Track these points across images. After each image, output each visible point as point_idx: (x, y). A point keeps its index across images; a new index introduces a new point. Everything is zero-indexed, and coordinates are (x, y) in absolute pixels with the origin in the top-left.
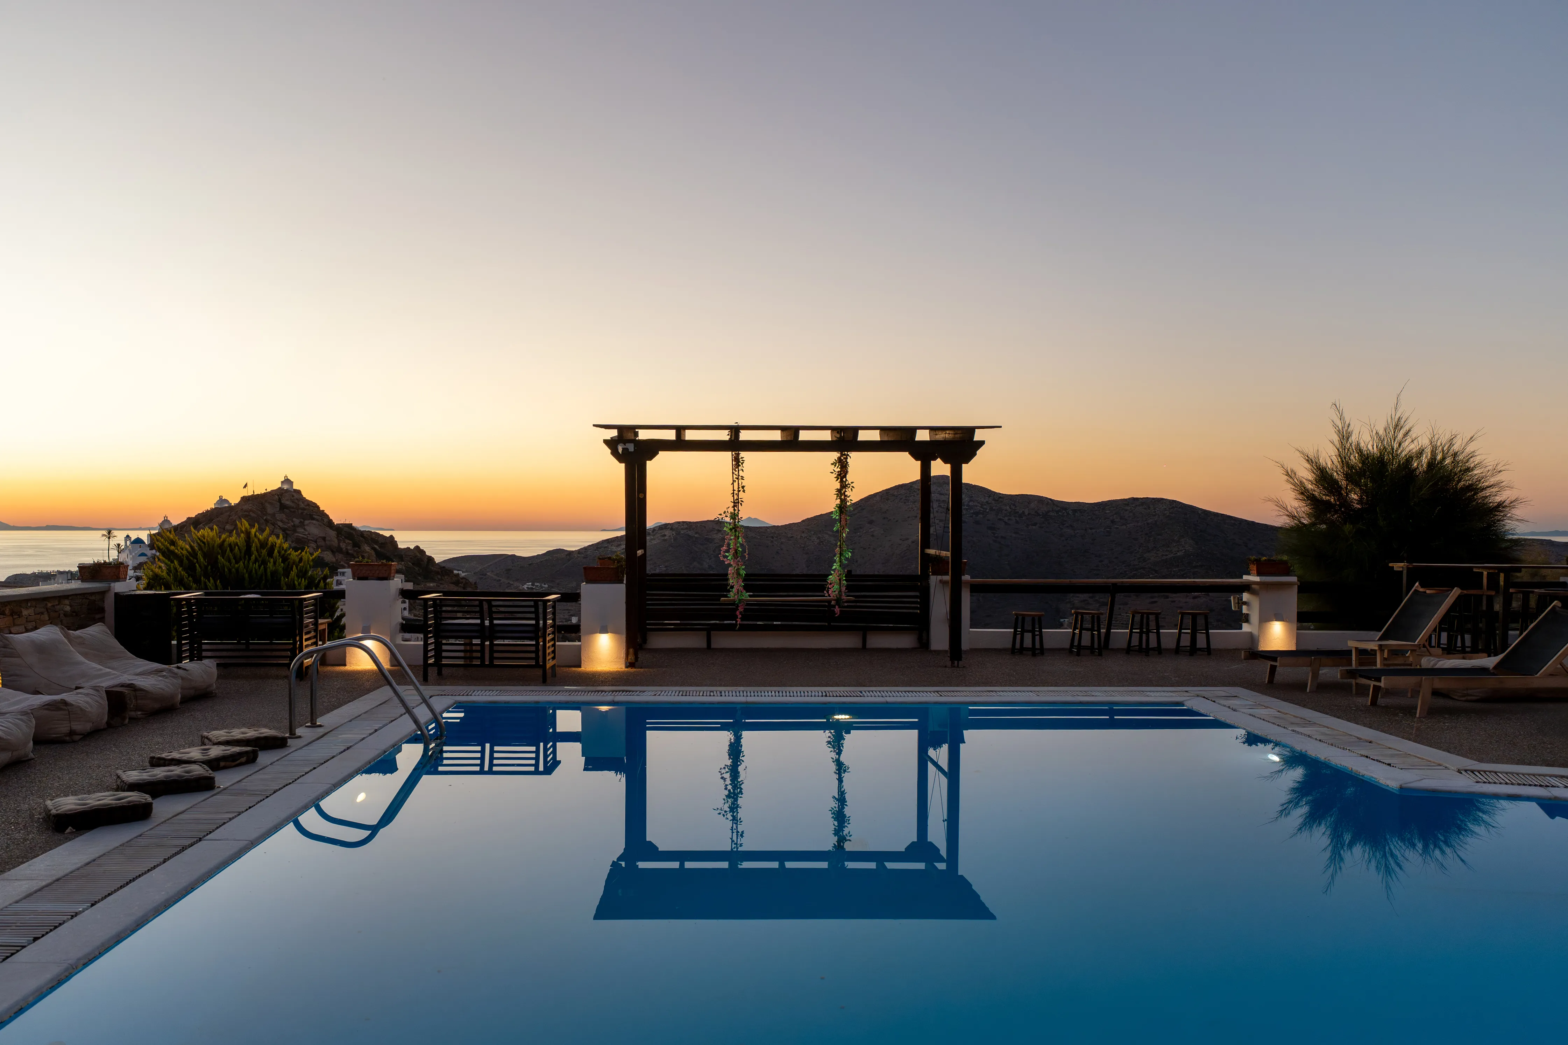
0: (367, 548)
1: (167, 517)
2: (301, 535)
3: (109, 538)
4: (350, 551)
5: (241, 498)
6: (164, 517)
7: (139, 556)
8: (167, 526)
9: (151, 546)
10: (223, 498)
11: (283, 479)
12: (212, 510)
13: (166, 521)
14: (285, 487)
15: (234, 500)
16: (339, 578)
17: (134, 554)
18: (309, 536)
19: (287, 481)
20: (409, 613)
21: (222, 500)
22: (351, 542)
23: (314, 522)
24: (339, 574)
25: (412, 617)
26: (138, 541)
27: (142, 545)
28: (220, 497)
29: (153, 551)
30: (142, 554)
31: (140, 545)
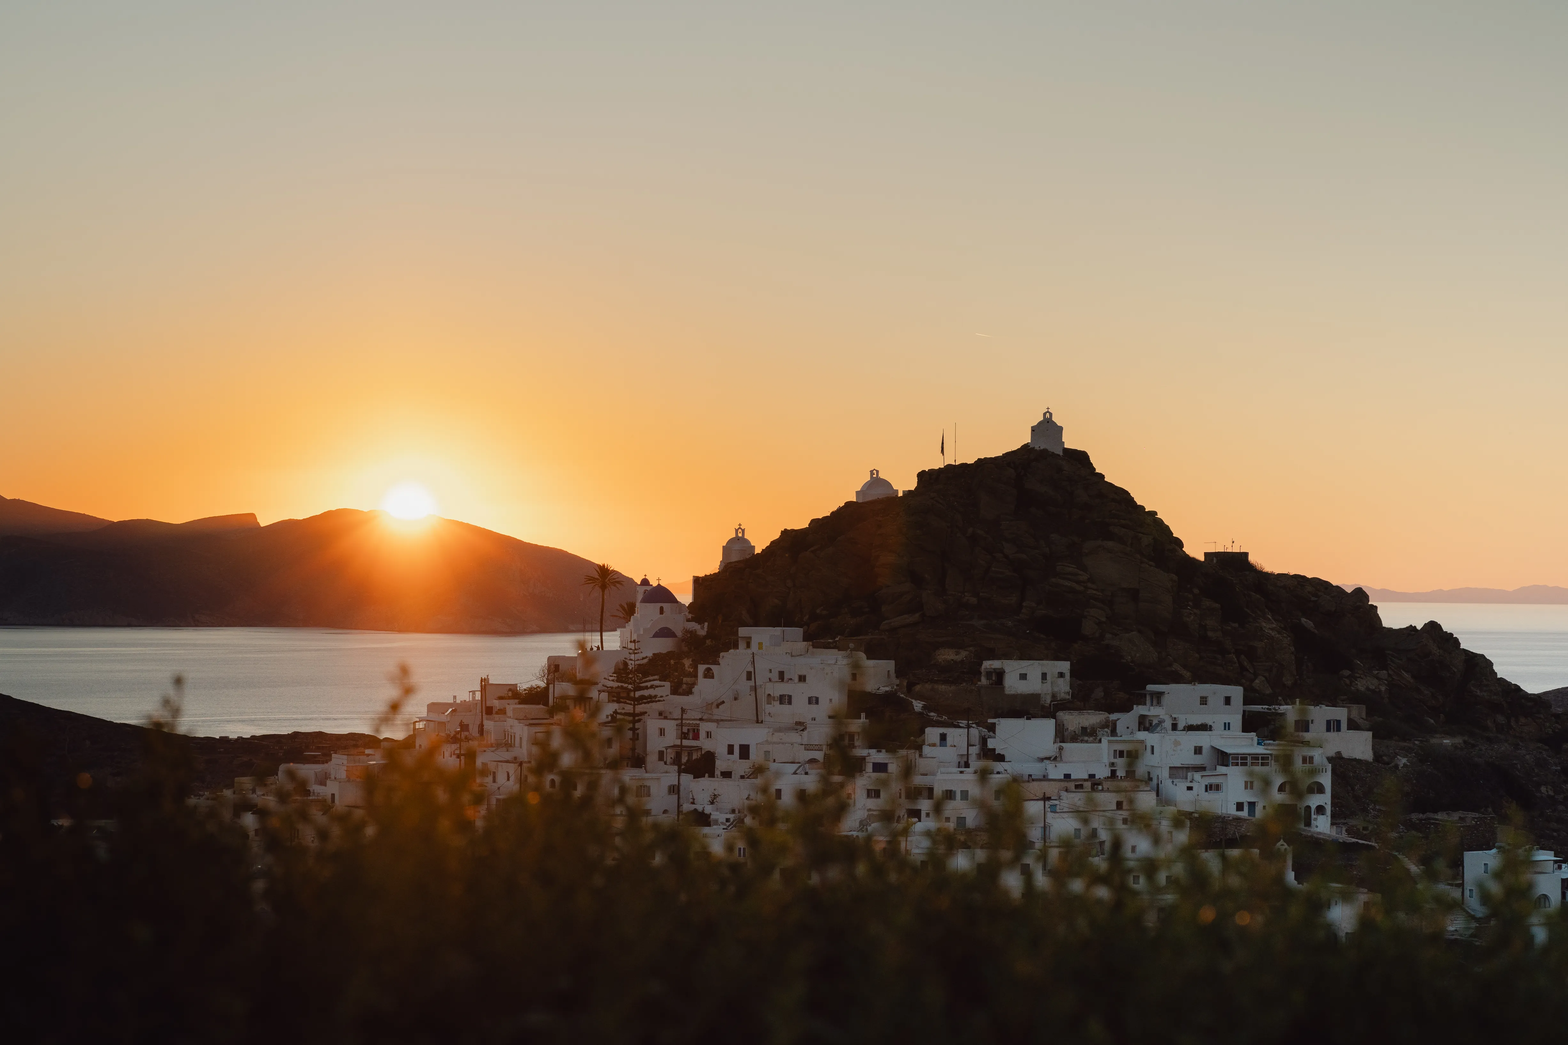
0: (1269, 626)
1: (743, 531)
2: (1067, 583)
3: (603, 587)
4: (1210, 634)
5: (922, 476)
6: (737, 531)
7: (656, 635)
8: (735, 558)
9: (698, 610)
10: (879, 476)
11: (1036, 422)
12: (846, 507)
13: (738, 543)
14: (1041, 445)
16: (1145, 710)
18: (1089, 585)
19: (1047, 426)
20: (1332, 824)
21: (876, 481)
22: (1217, 606)
23: (1110, 544)
24: (1148, 698)
25: (1344, 837)
26: (660, 595)
27: (666, 606)
28: (872, 472)
29: (694, 626)
30: (664, 633)
31: (662, 609)
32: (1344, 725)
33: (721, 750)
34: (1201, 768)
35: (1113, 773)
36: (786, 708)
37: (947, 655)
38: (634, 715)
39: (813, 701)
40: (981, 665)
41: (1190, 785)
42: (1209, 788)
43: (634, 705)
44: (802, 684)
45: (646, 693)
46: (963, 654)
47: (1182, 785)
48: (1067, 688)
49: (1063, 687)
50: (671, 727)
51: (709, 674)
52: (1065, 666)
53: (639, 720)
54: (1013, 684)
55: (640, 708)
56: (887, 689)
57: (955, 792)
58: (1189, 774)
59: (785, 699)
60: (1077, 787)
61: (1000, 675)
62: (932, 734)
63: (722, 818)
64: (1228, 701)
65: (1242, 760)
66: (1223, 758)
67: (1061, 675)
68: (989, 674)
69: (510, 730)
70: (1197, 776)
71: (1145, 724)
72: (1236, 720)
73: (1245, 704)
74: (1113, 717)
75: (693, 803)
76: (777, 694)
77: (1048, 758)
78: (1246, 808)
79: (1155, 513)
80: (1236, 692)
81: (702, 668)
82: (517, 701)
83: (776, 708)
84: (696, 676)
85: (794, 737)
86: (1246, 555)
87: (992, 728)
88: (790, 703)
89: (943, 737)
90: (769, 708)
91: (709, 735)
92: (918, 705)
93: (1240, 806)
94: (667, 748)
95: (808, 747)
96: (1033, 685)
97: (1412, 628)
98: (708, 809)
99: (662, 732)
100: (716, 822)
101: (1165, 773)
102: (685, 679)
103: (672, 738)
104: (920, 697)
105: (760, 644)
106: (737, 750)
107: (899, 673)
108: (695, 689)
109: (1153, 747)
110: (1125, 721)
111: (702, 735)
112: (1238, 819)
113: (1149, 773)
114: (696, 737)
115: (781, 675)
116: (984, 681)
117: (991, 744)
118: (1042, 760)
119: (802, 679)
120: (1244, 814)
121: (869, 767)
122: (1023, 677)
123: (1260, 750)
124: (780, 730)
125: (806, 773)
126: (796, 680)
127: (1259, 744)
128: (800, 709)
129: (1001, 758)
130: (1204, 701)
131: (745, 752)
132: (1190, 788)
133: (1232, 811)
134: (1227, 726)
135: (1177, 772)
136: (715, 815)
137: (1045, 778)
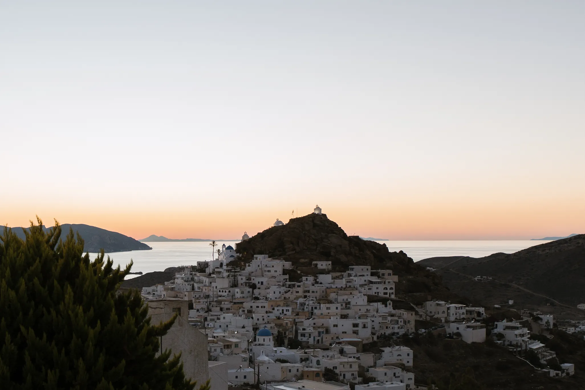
0: (368, 252)
1: (246, 233)
2: (326, 244)
3: (214, 246)
4: (357, 254)
5: (290, 220)
7: (230, 257)
8: (246, 239)
9: (237, 251)
10: (279, 220)
11: (315, 207)
12: (272, 227)
13: (246, 235)
14: (317, 212)
15: (285, 222)
16: (349, 272)
17: (227, 256)
18: (331, 244)
19: (318, 208)
20: (395, 296)
21: (278, 222)
22: (358, 248)
24: (350, 269)
25: (397, 299)
26: (230, 248)
28: (277, 219)
29: (238, 254)
30: (232, 256)
31: (231, 251)
32: (392, 274)
33: (257, 283)
34: (366, 285)
35: (346, 286)
36: (269, 273)
37: (302, 260)
38: (234, 275)
39: (276, 271)
40: (312, 262)
41: (365, 288)
42: (369, 289)
43: (235, 273)
44: (273, 268)
45: (237, 270)
46: (306, 260)
47: (363, 289)
48: (331, 267)
49: (330, 267)
50: (244, 278)
51: (249, 266)
52: (330, 262)
53: (236, 276)
54: (319, 267)
55: (236, 274)
56: (291, 268)
57: (314, 291)
58: (364, 286)
59: (269, 271)
60: (340, 289)
61: (316, 265)
62: (304, 278)
63: (262, 298)
64: (367, 269)
65: (375, 283)
66: (371, 282)
67: (329, 264)
68: (314, 265)
69: (201, 279)
70: (366, 286)
71: (349, 275)
72: (369, 274)
73: (371, 270)
74: (343, 273)
75: (254, 295)
76: (267, 270)
77: (331, 283)
78: (377, 293)
79: (341, 228)
80: (369, 267)
81: (247, 264)
82: (198, 272)
83: (267, 273)
84: (246, 266)
85: (273, 280)
86: (358, 236)
87: (317, 277)
88: (270, 272)
89: (307, 279)
90: (265, 273)
91: (253, 279)
92: (299, 272)
93: (375, 293)
94: (244, 283)
95: (278, 282)
96: (324, 267)
97: (395, 252)
98: (259, 296)
99: (242, 279)
100: (261, 299)
101: (359, 286)
102: (242, 267)
103: (244, 280)
104: (299, 270)
105: (260, 259)
106: (260, 283)
107: (292, 265)
108: (246, 269)
109: (355, 280)
110: (345, 274)
111: (252, 279)
112: (376, 296)
113: (354, 286)
114: (251, 280)
115: (266, 265)
116: (313, 266)
117: (318, 280)
118: (330, 284)
119: (273, 266)
120: (377, 294)
121: (296, 286)
122: (322, 265)
123: (379, 280)
124: (270, 278)
125: (280, 288)
126: (272, 267)
127: (378, 279)
128: (273, 273)
129: (321, 283)
130: (362, 270)
131: (262, 283)
132: (365, 289)
133: (374, 294)
134: (367, 275)
135: (362, 286)
136: (260, 298)
137: (331, 288)
